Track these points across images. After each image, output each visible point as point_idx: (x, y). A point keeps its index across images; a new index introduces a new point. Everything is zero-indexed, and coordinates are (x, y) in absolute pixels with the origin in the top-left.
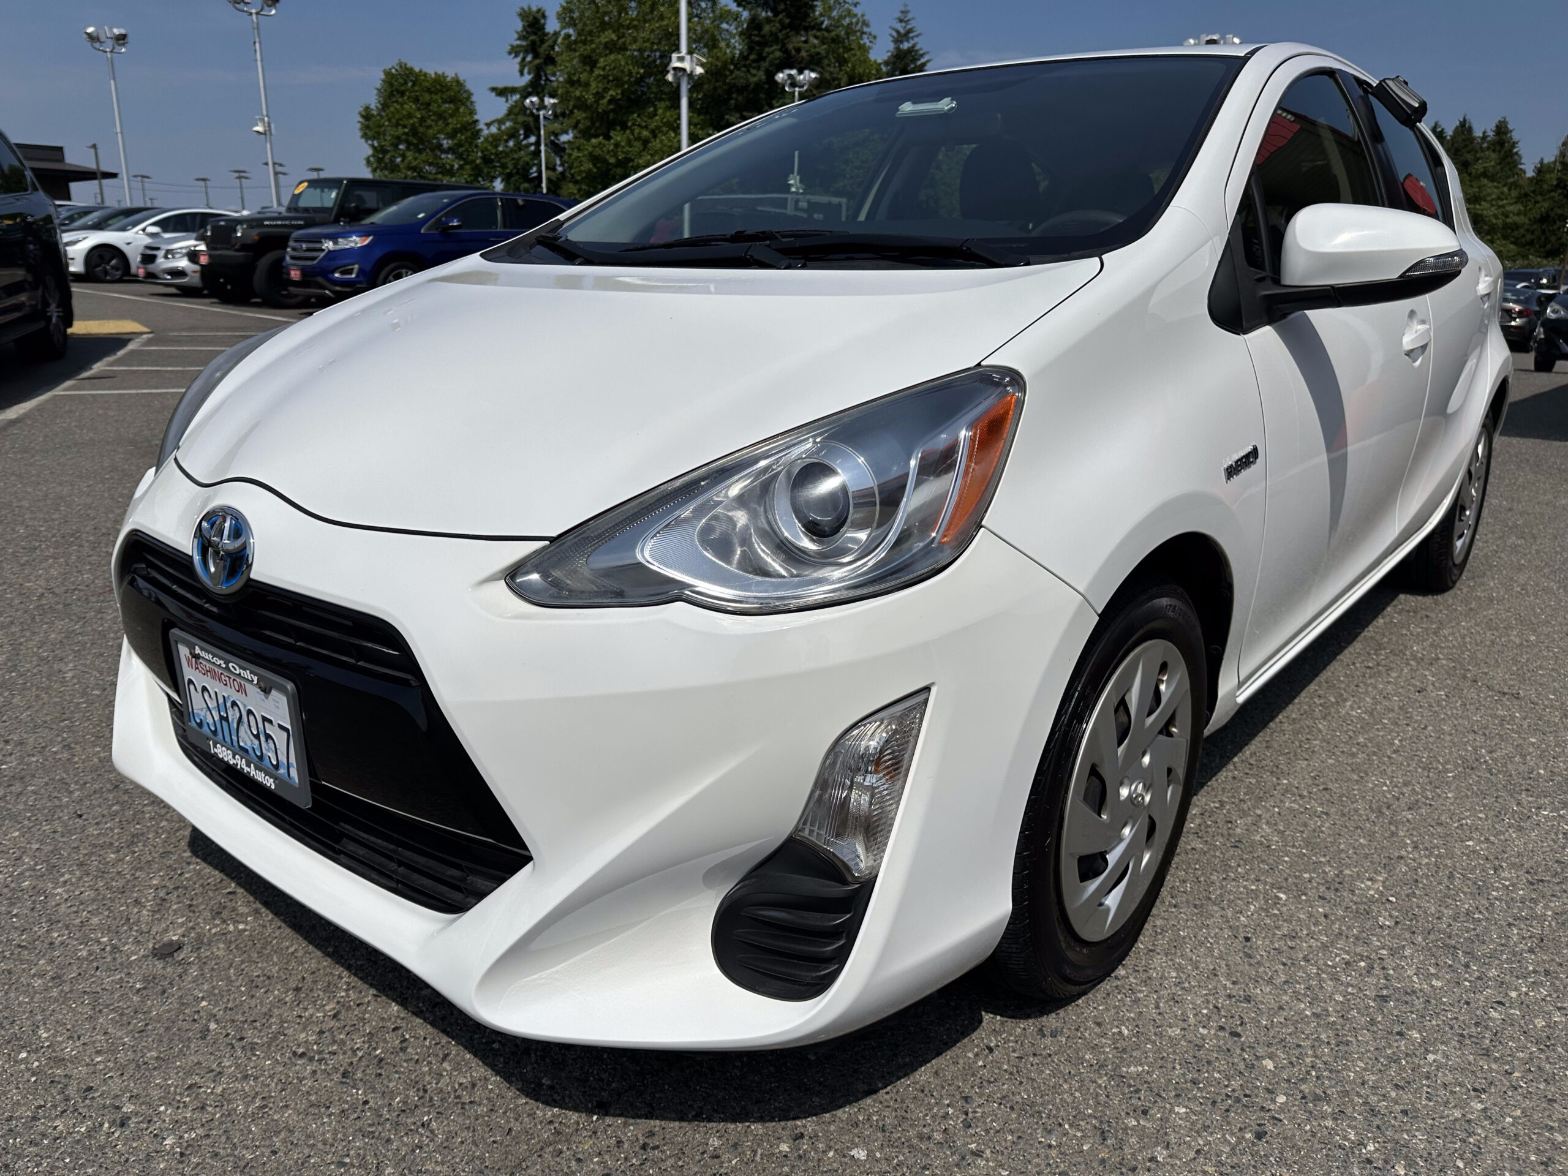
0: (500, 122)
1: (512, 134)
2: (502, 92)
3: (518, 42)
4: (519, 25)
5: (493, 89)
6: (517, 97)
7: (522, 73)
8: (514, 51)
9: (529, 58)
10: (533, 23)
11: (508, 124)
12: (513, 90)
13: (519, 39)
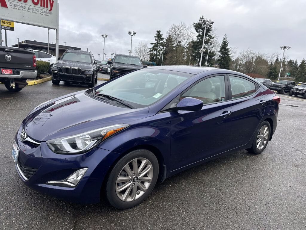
0: (151, 48)
1: (152, 51)
2: (152, 44)
3: (156, 36)
4: (156, 33)
5: (150, 43)
6: (154, 45)
7: (155, 40)
8: (155, 37)
9: (157, 38)
10: (159, 32)
11: (152, 49)
12: (154, 43)
13: (156, 35)
